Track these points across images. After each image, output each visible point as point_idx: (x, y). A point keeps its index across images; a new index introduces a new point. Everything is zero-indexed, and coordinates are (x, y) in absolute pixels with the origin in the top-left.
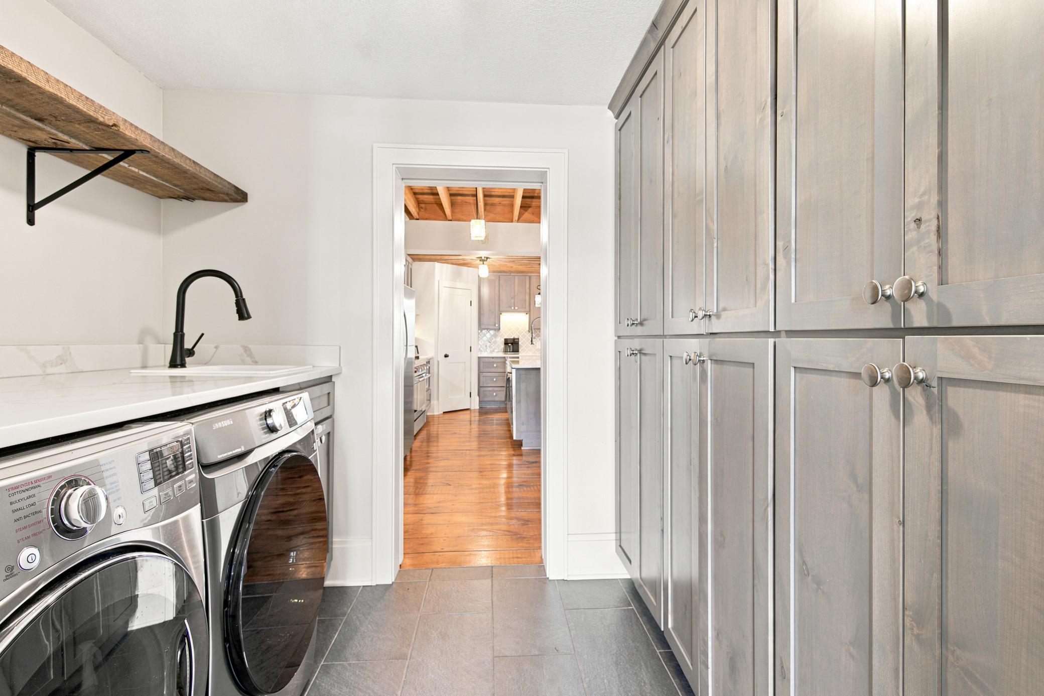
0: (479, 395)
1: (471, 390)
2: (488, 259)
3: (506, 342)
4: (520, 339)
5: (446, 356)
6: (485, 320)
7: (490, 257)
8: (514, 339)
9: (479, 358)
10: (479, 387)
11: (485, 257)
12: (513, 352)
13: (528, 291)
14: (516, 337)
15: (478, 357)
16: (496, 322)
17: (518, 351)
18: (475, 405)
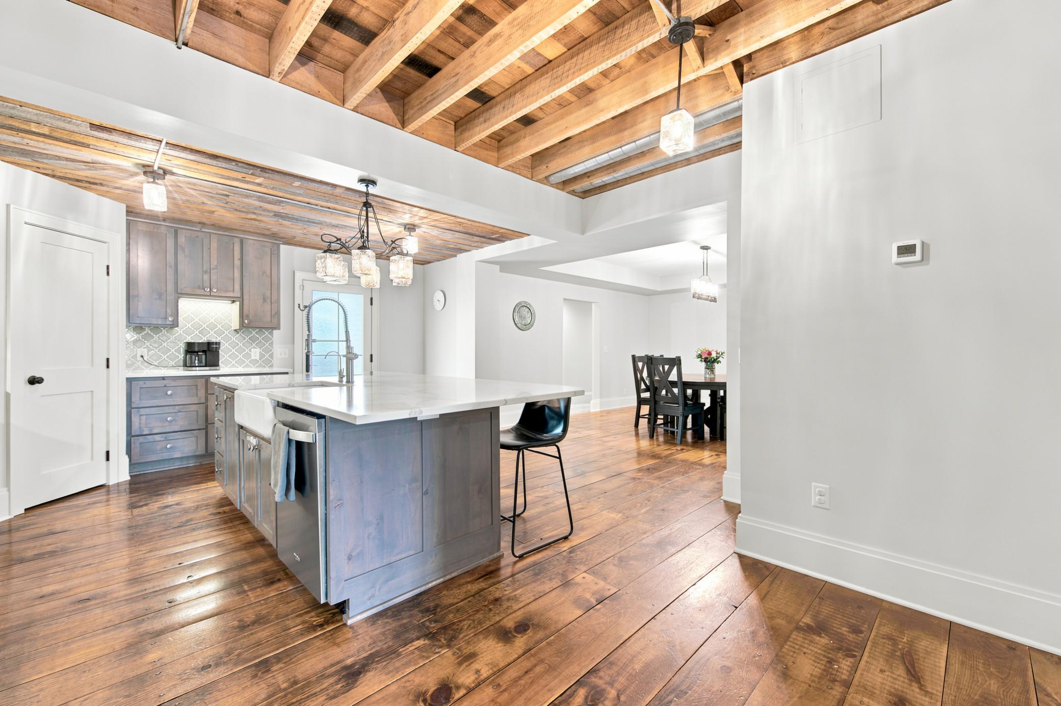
0: (129, 452)
1: (108, 444)
2: (168, 177)
3: (191, 349)
4: (221, 344)
5: (33, 381)
6: (141, 307)
7: (175, 170)
8: (209, 344)
9: (130, 381)
10: (130, 435)
11: (159, 168)
12: (206, 366)
13: (237, 263)
14: (214, 340)
15: (127, 378)
16: (169, 311)
17: (217, 365)
18: (120, 472)
